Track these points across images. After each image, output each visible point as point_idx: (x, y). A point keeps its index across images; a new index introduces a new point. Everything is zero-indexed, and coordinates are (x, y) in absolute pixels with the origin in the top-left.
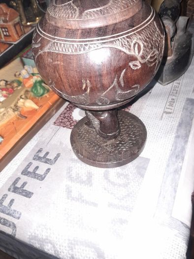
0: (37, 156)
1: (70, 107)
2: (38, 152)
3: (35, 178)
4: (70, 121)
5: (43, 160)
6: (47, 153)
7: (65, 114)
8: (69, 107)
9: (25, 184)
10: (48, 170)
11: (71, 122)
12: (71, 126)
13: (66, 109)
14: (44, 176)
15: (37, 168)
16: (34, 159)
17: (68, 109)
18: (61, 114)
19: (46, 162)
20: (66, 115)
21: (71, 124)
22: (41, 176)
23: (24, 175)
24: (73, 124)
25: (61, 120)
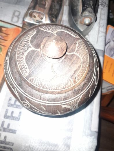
0: (10, 103)
2: (9, 101)
3: (14, 119)
5: (15, 106)
9: (9, 125)
10: (20, 113)
14: (19, 118)
15: (12, 112)
16: (8, 106)
19: (17, 107)
22: (17, 118)
23: (6, 118)
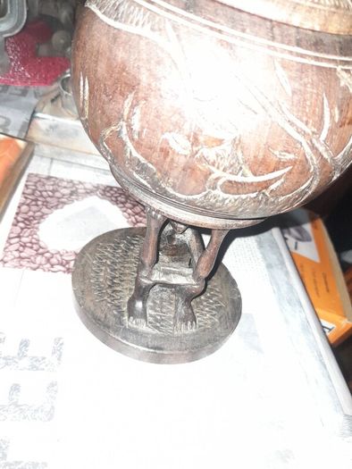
1: (26, 219)
3: (24, 418)
4: (42, 254)
6: (25, 344)
7: (19, 237)
8: (19, 219)
11: (47, 255)
12: (52, 266)
13: (15, 225)
14: (48, 406)
15: (16, 388)
17: (22, 225)
18: (10, 238)
20: (24, 240)
21: (48, 260)
24: (54, 261)
25: (17, 254)
